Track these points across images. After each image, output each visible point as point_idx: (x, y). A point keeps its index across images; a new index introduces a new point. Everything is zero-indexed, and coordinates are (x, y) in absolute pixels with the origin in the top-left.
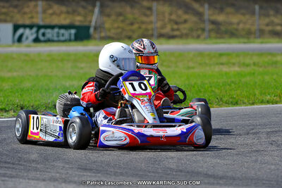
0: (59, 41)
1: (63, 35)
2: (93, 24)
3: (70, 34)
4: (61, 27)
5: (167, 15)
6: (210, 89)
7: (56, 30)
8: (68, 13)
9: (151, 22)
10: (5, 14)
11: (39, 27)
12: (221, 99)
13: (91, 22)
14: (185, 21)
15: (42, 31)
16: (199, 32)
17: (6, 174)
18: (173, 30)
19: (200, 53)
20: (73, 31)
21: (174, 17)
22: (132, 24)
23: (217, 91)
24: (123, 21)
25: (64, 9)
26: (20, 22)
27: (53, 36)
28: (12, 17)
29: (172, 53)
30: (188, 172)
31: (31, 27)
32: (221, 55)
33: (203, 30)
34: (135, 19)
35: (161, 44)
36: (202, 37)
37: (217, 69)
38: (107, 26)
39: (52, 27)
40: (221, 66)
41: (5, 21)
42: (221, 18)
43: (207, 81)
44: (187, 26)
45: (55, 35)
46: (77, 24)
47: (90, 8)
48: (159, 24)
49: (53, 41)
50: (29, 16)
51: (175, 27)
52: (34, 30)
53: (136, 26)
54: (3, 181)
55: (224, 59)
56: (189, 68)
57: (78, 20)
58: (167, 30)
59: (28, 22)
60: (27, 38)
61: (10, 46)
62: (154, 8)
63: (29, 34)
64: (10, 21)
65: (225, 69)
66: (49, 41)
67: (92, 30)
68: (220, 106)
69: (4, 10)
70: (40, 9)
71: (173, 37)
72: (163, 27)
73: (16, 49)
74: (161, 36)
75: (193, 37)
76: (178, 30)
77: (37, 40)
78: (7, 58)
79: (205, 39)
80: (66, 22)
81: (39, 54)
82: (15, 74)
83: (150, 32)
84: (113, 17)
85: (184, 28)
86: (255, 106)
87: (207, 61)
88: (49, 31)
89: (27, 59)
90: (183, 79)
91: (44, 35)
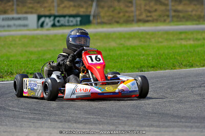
0: (69, 26)
2: (92, 13)
3: (77, 21)
4: (70, 16)
5: (143, 7)
6: (173, 57)
7: (67, 18)
8: (75, 6)
9: (132, 12)
10: (32, 8)
11: (55, 17)
12: (181, 63)
13: (90, 12)
14: (156, 10)
15: (57, 19)
16: (166, 18)
18: (147, 16)
19: (167, 32)
20: (79, 19)
21: (147, 8)
22: (119, 13)
23: (178, 57)
24: (113, 11)
25: (72, 3)
26: (42, 13)
27: (65, 22)
28: (36, 10)
29: (147, 33)
30: (160, 114)
31: (49, 16)
32: (181, 33)
33: (168, 16)
34: (121, 9)
35: (139, 26)
36: (167, 21)
37: (178, 42)
38: (102, 14)
39: (64, 16)
40: (181, 41)
41: (32, 13)
42: (180, 8)
43: (171, 51)
44: (157, 13)
45: (66, 21)
46: (81, 13)
47: (90, 2)
48: (138, 13)
50: (48, 9)
51: (149, 14)
52: (52, 18)
53: (121, 14)
54: (33, 122)
55: (183, 36)
57: (82, 11)
58: (143, 17)
59: (47, 13)
60: (47, 24)
61: (35, 30)
62: (134, 2)
63: (49, 21)
64: (35, 13)
65: (184, 43)
66: (62, 26)
67: (91, 18)
68: (181, 68)
69: (31, 5)
70: (55, 4)
71: (147, 21)
72: (141, 14)
73: (41, 32)
74: (139, 21)
75: (161, 21)
76: (151, 16)
77: (54, 25)
78: (33, 38)
79: (170, 22)
80: (74, 13)
81: (55, 35)
82: (40, 49)
83: (132, 18)
84: (106, 9)
85: (155, 15)
87: (171, 38)
89: (48, 38)
90: (155, 50)
91: (58, 21)
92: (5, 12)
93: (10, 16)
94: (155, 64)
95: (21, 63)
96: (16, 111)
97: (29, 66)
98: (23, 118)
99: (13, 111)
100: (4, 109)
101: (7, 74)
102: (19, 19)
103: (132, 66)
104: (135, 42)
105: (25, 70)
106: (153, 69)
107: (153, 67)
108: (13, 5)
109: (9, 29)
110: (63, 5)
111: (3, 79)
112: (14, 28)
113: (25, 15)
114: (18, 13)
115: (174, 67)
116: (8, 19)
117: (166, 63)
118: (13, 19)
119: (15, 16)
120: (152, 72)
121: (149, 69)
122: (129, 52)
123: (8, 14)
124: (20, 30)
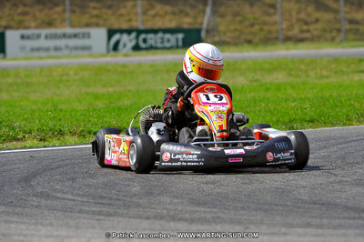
0: (164, 48)
1: (168, 41)
2: (205, 26)
3: (177, 39)
4: (166, 31)
5: (294, 14)
6: (348, 103)
7: (160, 35)
8: (174, 13)
9: (275, 23)
10: (97, 16)
11: (139, 32)
13: (202, 24)
14: (317, 21)
15: (143, 36)
16: (334, 34)
17: (101, 211)
18: (302, 31)
19: (336, 59)
20: (180, 36)
21: (303, 16)
22: (252, 25)
23: (356, 104)
24: (241, 22)
25: (168, 8)
26: (116, 26)
27: (156, 42)
28: (105, 20)
29: (301, 60)
31: (129, 32)
32: (361, 61)
33: (339, 31)
34: (255, 19)
35: (288, 49)
36: (338, 39)
37: (357, 77)
38: (222, 28)
39: (155, 31)
40: (361, 75)
41: (97, 25)
42: (359, 16)
43: (344, 94)
44: (319, 26)
45: (159, 41)
46: (185, 26)
47: (201, 7)
48: (284, 26)
49: (156, 48)
50: (127, 18)
51: (305, 28)
52: (134, 35)
53: (256, 28)
54: (98, 220)
56: (322, 77)
57: (186, 22)
58: (295, 32)
59: (125, 26)
60: (125, 46)
61: (104, 56)
62: (278, 6)
63: (127, 41)
64: (103, 26)
66: (151, 48)
67: (203, 34)
69: (95, 12)
70: (139, 10)
71: (301, 40)
72: (291, 27)
73: (112, 59)
74: (287, 39)
75: (326, 40)
76: (308, 31)
77: (136, 48)
79: (341, 41)
80: (172, 25)
81: (140, 64)
82: (111, 89)
83: (275, 35)
84: (229, 18)
85: (315, 29)
87: (345, 69)
88: (151, 36)
89: (125, 71)
90: (315, 91)
91: (145, 41)
92: (50, 24)
93: (59, 31)
94: (315, 117)
95: (78, 114)
96: (69, 200)
97: (93, 120)
98: (81, 212)
99: (64, 199)
100: (48, 196)
101: (53, 134)
102: (75, 36)
103: (274, 119)
104: (280, 77)
105: (85, 126)
106: (311, 124)
107: (312, 121)
108: (64, 11)
109: (58, 53)
110: (152, 12)
111: (46, 143)
112: (66, 52)
113: (86, 30)
114: (72, 26)
115: (349, 121)
116: (55, 37)
117: (333, 113)
118: (64, 36)
119: (69, 31)
120: (311, 130)
121: (305, 124)
122: (269, 95)
123: (55, 27)
124: (76, 57)
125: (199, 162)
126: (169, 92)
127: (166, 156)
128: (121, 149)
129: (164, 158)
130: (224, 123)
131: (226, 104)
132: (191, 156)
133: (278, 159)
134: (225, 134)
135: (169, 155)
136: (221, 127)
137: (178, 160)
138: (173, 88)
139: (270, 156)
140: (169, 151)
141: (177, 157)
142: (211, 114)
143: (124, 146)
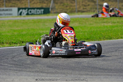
0: (37, 14)
1: (38, 12)
3: (41, 11)
4: (37, 8)
5: (81, 3)
6: (100, 33)
7: (36, 10)
8: (40, 3)
9: (75, 6)
11: (29, 9)
12: (105, 37)
13: (50, 6)
14: (89, 5)
15: (30, 10)
16: (95, 9)
17: (17, 70)
18: (84, 9)
20: (42, 10)
21: (84, 3)
22: (67, 7)
23: (103, 33)
24: (63, 6)
26: (21, 7)
27: (34, 12)
28: (17, 5)
29: (83, 18)
30: (92, 67)
31: (25, 9)
33: (96, 8)
34: (68, 4)
35: (79, 15)
37: (102, 24)
38: (56, 7)
39: (34, 9)
40: (104, 23)
41: (14, 6)
43: (99, 30)
44: (89, 7)
45: (35, 12)
46: (44, 7)
48: (78, 7)
49: (34, 14)
50: (24, 4)
51: (85, 7)
52: (27, 10)
53: (68, 8)
54: (16, 72)
55: (105, 20)
57: (44, 5)
58: (81, 9)
59: (24, 7)
60: (24, 13)
61: (16, 17)
64: (16, 7)
65: (106, 24)
67: (50, 10)
68: (104, 40)
69: (14, 2)
70: (29, 1)
71: (83, 12)
72: (80, 7)
73: (19, 18)
74: (79, 11)
75: (92, 12)
76: (86, 9)
77: (28, 14)
78: (15, 22)
80: (39, 6)
81: (29, 20)
83: (74, 10)
84: (59, 4)
86: (119, 40)
87: (98, 22)
88: (32, 10)
89: (24, 22)
90: (88, 29)
91: (30, 12)
93: (2, 8)
95: (9, 37)
98: (10, 70)
102: (7, 10)
104: (77, 24)
105: (11, 41)
107: (88, 39)
108: (3, 2)
109: (1, 16)
110: (33, 2)
112: (4, 16)
113: (11, 8)
114: (6, 7)
115: (100, 39)
116: (0, 10)
117: (95, 36)
118: (3, 10)
119: (5, 8)
121: (85, 40)
123: (0, 7)
124: (7, 17)
125: (66, 54)
126: (51, 30)
127: (54, 52)
128: (36, 49)
129: (53, 52)
130: (73, 40)
131: (73, 34)
132: (63, 52)
133: (92, 53)
134: (74, 44)
135: (55, 51)
136: (72, 41)
137: (58, 53)
138: (53, 28)
139: (90, 51)
140: (54, 50)
141: (58, 52)
142: (69, 37)
143: (37, 49)
